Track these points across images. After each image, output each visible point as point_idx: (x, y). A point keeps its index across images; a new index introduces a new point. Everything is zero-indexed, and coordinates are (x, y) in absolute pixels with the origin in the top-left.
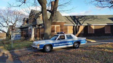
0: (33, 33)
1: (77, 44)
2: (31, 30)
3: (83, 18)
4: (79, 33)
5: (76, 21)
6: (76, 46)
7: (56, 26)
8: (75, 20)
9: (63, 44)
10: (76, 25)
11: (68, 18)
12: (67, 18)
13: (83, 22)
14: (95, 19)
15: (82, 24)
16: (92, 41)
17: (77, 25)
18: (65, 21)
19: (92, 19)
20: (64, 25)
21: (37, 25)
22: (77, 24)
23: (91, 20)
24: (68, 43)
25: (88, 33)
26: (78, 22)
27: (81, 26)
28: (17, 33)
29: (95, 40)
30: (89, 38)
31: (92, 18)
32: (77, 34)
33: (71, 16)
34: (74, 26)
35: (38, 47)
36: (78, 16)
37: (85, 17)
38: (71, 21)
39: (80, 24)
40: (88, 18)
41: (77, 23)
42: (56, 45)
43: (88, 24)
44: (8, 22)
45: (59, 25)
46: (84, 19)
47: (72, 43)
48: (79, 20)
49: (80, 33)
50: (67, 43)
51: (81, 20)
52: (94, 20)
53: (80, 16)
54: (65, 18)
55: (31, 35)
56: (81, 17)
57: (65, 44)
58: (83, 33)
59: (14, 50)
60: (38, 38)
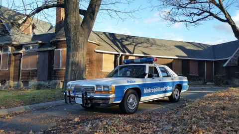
1: (177, 92)
3: (131, 40)
5: (120, 45)
6: (176, 95)
8: (117, 43)
10: (121, 53)
11: (100, 35)
14: (153, 44)
15: (133, 53)
17: (124, 54)
19: (148, 45)
20: (96, 51)
22: (124, 52)
23: (146, 46)
26: (123, 46)
31: (148, 42)
33: (105, 33)
34: (116, 56)
35: (111, 96)
36: (119, 35)
37: (135, 40)
38: (108, 44)
39: (129, 52)
40: (140, 42)
41: (121, 48)
42: (148, 91)
43: (144, 53)
46: (134, 43)
48: (125, 43)
50: (165, 88)
51: (128, 44)
52: (152, 48)
53: (125, 35)
56: (127, 38)
60: (12, 83)
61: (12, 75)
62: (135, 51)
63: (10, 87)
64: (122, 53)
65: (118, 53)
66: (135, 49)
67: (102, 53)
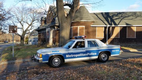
0: (51, 36)
1: (105, 56)
2: (49, 32)
3: (120, 15)
4: (113, 37)
5: (110, 20)
6: (104, 58)
7: (79, 27)
8: (108, 19)
9: (82, 55)
11: (98, 15)
12: (96, 16)
13: (120, 22)
14: (138, 16)
15: (118, 25)
16: (132, 50)
17: (111, 26)
18: (93, 20)
19: (134, 17)
20: (91, 26)
21: (56, 26)
22: (111, 24)
23: (131, 18)
24: (90, 54)
25: (127, 38)
26: (112, 21)
27: (116, 27)
28: (36, 37)
29: (136, 49)
30: (128, 45)
31: (134, 15)
32: (110, 40)
33: (102, 13)
34: (105, 28)
35: (40, 59)
36: (112, 13)
37: (124, 15)
38: (102, 20)
39: (115, 24)
40: (127, 16)
41: (110, 22)
42: (70, 56)
43: (127, 24)
44: (22, 22)
45: (84, 26)
46: (122, 17)
47: (96, 54)
48: (114, 18)
49: (115, 37)
50: (88, 54)
51: (117, 19)
52: (136, 19)
53: (116, 12)
54: (93, 16)
55: (48, 40)
56: (117, 14)
57: (84, 55)
58: (119, 37)
59: (14, 60)
60: (57, 44)
61: (57, 40)
62: (120, 23)
63: (57, 46)
64: (109, 26)
65: (106, 26)
66: (121, 22)
67: (96, 27)
